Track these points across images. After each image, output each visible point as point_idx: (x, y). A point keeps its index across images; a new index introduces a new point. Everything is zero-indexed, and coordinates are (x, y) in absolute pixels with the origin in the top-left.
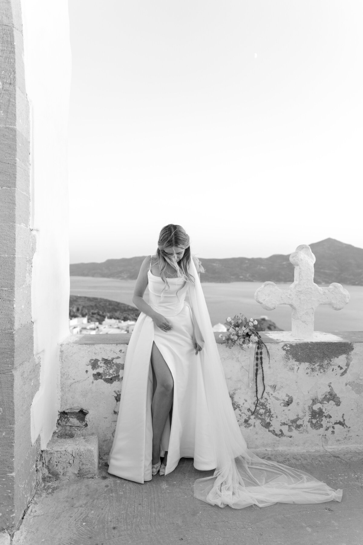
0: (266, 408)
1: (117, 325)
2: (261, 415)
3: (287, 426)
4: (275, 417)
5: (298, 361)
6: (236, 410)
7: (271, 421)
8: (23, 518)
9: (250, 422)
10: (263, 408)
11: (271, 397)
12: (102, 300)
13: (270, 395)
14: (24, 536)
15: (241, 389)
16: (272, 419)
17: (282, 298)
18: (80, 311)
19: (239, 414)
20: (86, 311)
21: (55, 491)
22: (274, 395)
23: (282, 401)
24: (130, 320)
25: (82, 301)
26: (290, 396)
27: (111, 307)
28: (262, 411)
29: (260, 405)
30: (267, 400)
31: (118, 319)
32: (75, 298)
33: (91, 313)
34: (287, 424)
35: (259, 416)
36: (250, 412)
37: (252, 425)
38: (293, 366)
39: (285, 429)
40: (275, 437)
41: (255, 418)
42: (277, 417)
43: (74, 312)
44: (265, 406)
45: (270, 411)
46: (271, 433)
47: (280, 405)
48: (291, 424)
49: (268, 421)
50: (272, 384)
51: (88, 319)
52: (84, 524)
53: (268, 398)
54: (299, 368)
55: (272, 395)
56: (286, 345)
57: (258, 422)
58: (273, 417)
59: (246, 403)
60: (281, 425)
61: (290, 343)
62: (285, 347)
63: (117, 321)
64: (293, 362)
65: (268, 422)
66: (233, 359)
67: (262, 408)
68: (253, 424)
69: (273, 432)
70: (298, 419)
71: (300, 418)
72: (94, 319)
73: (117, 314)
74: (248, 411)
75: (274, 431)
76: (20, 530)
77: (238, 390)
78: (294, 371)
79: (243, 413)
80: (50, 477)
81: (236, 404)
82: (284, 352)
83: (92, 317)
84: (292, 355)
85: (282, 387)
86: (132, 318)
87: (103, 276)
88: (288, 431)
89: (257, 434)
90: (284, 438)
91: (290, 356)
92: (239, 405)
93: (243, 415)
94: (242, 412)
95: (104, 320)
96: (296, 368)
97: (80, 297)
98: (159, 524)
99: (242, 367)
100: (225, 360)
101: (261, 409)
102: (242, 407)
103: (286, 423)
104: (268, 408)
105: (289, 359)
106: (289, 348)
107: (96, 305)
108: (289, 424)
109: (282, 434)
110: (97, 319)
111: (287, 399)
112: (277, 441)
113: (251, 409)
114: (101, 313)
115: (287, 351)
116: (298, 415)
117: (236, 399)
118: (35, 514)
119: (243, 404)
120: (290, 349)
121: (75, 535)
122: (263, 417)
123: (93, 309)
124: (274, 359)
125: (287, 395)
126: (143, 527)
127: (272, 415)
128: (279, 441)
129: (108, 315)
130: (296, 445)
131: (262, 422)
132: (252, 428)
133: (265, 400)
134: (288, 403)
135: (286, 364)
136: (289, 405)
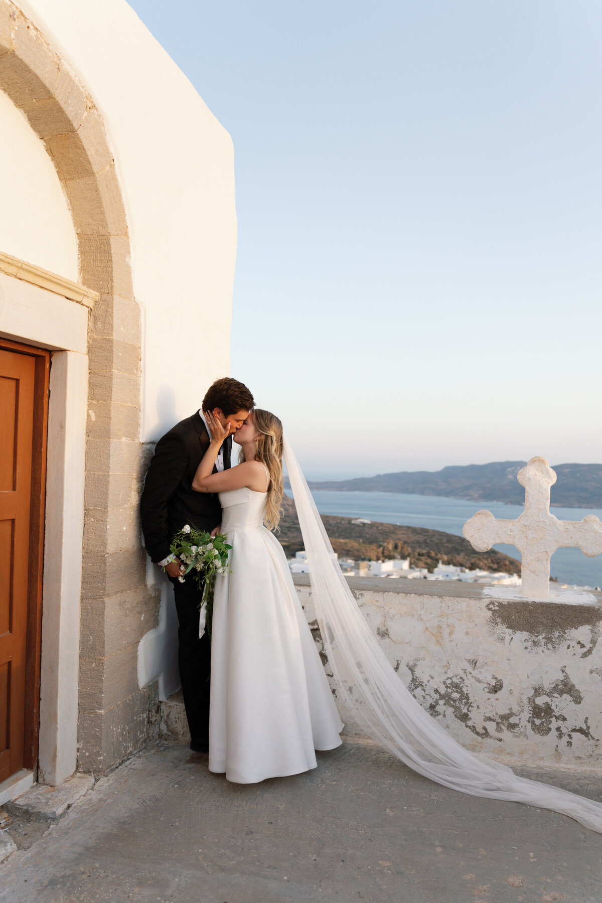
0: (461, 692)
1: (458, 575)
2: (455, 701)
3: (495, 723)
4: (476, 708)
5: (511, 629)
6: (418, 688)
7: (470, 711)
8: (117, 768)
9: (438, 708)
10: (457, 692)
11: (469, 676)
12: (435, 533)
13: (468, 674)
14: (109, 783)
15: (424, 660)
16: (470, 709)
17: (498, 534)
18: (399, 550)
19: (422, 696)
20: (410, 550)
21: (166, 751)
22: (474, 673)
23: (486, 685)
24: (481, 568)
25: (403, 534)
26: (498, 679)
27: (450, 545)
28: (456, 695)
29: (452, 686)
30: (463, 680)
31: (461, 565)
32: (392, 529)
33: (416, 554)
34: (493, 721)
35: (452, 702)
36: (438, 695)
37: (440, 714)
38: (503, 635)
39: (491, 727)
40: (476, 736)
41: (444, 704)
42: (478, 707)
43: (390, 551)
44: (461, 689)
45: (469, 698)
46: (470, 730)
47: (484, 690)
48: (500, 721)
49: (465, 711)
50: (471, 658)
51: (411, 564)
52: (176, 786)
53: (465, 677)
54: (512, 638)
55: (470, 673)
56: (492, 603)
57: (450, 711)
58: (472, 707)
59: (431, 681)
60: (485, 720)
61: (499, 600)
62: (491, 606)
63: (459, 569)
64: (502, 629)
65: (464, 713)
66: (413, 616)
67: (455, 690)
68: (442, 712)
69: (473, 729)
70: (511, 715)
71: (514, 714)
72: (421, 564)
73: (460, 558)
74: (436, 693)
75: (473, 726)
76: (108, 778)
77: (421, 660)
78: (504, 643)
79: (428, 695)
80: (169, 735)
81: (418, 681)
82: (490, 613)
83: (418, 559)
84: (502, 618)
85: (486, 663)
86: (485, 565)
87: (439, 493)
88: (496, 730)
89: (449, 728)
90: (488, 741)
91: (499, 620)
92: (423, 682)
93: (427, 697)
94: (426, 693)
95: (436, 567)
96: (508, 638)
97: (401, 527)
98: (257, 804)
99: (427, 628)
100: (402, 616)
101: (455, 692)
102: (426, 685)
103: (492, 717)
104: (465, 693)
105: (497, 624)
106: (497, 608)
107: (425, 541)
108: (498, 721)
109: (486, 734)
110: (426, 564)
111: (493, 683)
112: (478, 743)
113: (439, 691)
114: (433, 554)
115: (494, 612)
116: (511, 708)
117: (418, 673)
118: (133, 767)
119: (428, 681)
120: (498, 610)
121: (160, 794)
122: (457, 704)
123: (420, 547)
124: (473, 621)
125: (494, 677)
126: (237, 802)
127: (471, 703)
128: (481, 743)
129: (445, 558)
130: (509, 754)
131: (455, 711)
132: (440, 717)
133: (460, 680)
134: (496, 689)
135: (492, 631)
136: (496, 691)
